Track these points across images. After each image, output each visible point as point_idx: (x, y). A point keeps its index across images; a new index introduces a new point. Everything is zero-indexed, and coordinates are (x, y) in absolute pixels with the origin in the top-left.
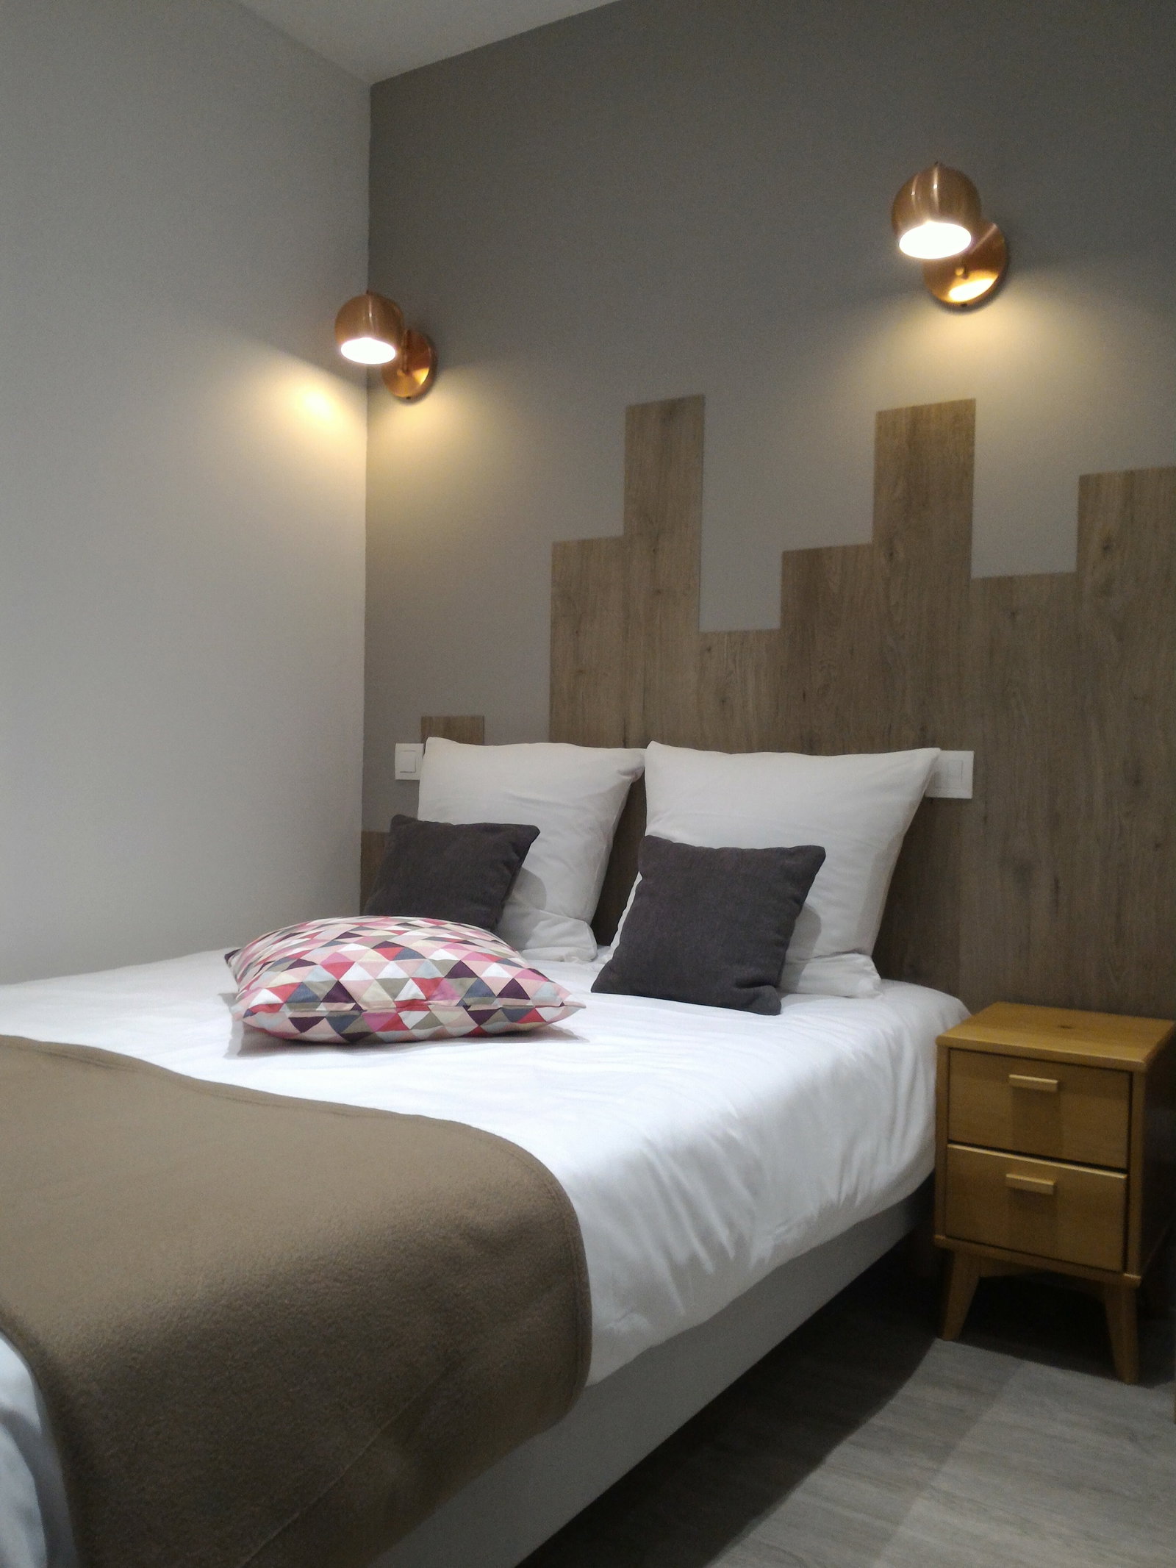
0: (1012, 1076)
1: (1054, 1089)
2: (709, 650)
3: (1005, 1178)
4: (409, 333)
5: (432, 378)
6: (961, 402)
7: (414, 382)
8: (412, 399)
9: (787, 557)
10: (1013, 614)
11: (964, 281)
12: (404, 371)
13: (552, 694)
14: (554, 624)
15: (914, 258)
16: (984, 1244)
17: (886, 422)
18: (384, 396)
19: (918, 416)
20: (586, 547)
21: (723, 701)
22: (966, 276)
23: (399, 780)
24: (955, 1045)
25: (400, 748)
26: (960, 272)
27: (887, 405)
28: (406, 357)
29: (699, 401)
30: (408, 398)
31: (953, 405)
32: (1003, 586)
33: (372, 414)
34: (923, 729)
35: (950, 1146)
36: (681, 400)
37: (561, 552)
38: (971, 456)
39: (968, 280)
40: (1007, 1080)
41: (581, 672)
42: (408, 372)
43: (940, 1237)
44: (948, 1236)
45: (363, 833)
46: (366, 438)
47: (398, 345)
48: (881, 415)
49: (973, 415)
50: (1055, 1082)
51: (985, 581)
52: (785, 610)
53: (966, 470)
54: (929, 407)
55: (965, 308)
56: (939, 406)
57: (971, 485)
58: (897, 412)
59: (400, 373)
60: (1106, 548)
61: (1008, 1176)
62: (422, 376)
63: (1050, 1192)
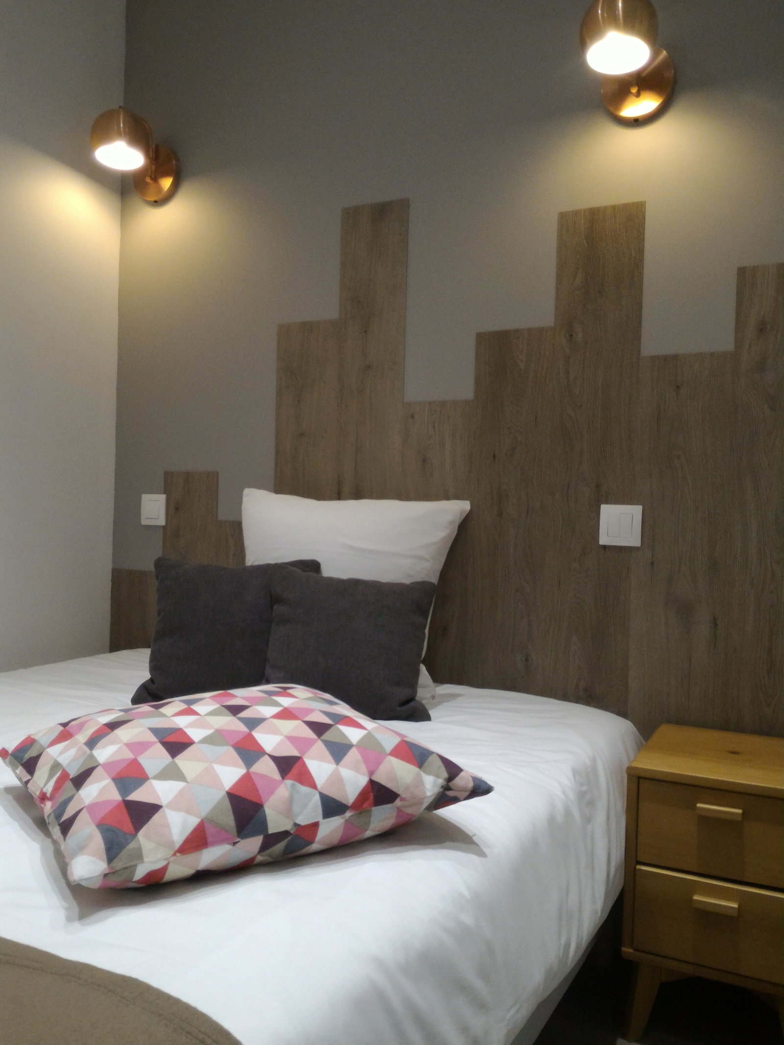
0: (699, 805)
1: (739, 818)
2: (412, 417)
3: (691, 900)
4: (157, 147)
5: (176, 186)
6: (633, 204)
7: (160, 189)
8: (158, 203)
9: (481, 338)
10: (678, 387)
11: (637, 99)
12: (151, 178)
13: (277, 453)
14: (279, 393)
15: (599, 73)
16: (669, 958)
17: (567, 221)
18: (136, 201)
19: (594, 216)
20: (308, 328)
21: (424, 461)
22: (638, 95)
23: (145, 525)
24: (643, 775)
25: (145, 497)
26: (634, 90)
27: (567, 208)
28: (153, 167)
29: (404, 204)
30: (156, 202)
31: (626, 206)
32: (670, 362)
33: (124, 215)
34: (598, 486)
35: (638, 867)
36: (390, 203)
37: (284, 332)
38: (641, 251)
39: (639, 99)
40: (694, 807)
41: (302, 434)
42: (155, 179)
43: (626, 950)
44: (635, 950)
45: (114, 571)
46: (120, 236)
47: (147, 154)
48: (563, 216)
49: (644, 217)
50: (740, 811)
51: (653, 358)
52: (478, 382)
53: (638, 264)
54: (605, 209)
55: (637, 123)
56: (614, 207)
57: (641, 275)
58: (576, 213)
59: (148, 180)
60: (761, 330)
61: (696, 897)
62: (167, 183)
63: (735, 914)
